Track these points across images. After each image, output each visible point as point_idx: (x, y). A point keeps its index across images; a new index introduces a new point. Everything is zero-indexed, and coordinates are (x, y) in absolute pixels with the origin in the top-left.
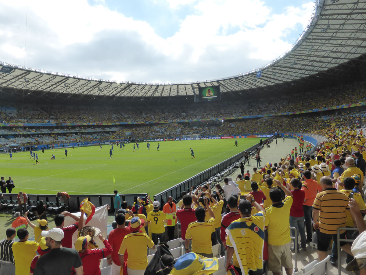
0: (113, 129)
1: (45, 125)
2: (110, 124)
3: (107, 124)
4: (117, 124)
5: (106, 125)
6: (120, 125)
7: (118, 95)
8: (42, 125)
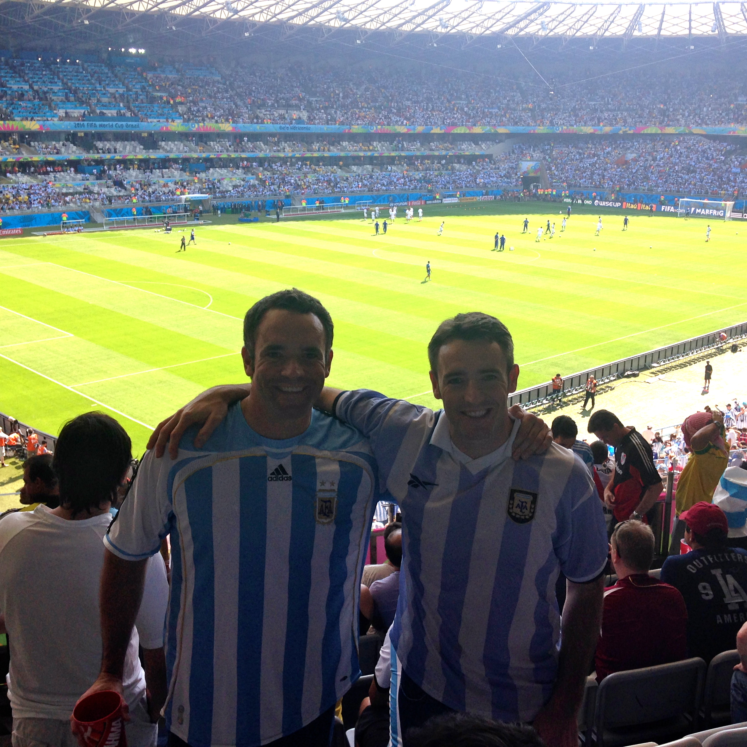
0: (484, 149)
1: (290, 131)
2: (478, 130)
3: (468, 131)
4: (501, 130)
5: (464, 134)
6: (509, 136)
7: (511, 32)
8: (282, 131)
